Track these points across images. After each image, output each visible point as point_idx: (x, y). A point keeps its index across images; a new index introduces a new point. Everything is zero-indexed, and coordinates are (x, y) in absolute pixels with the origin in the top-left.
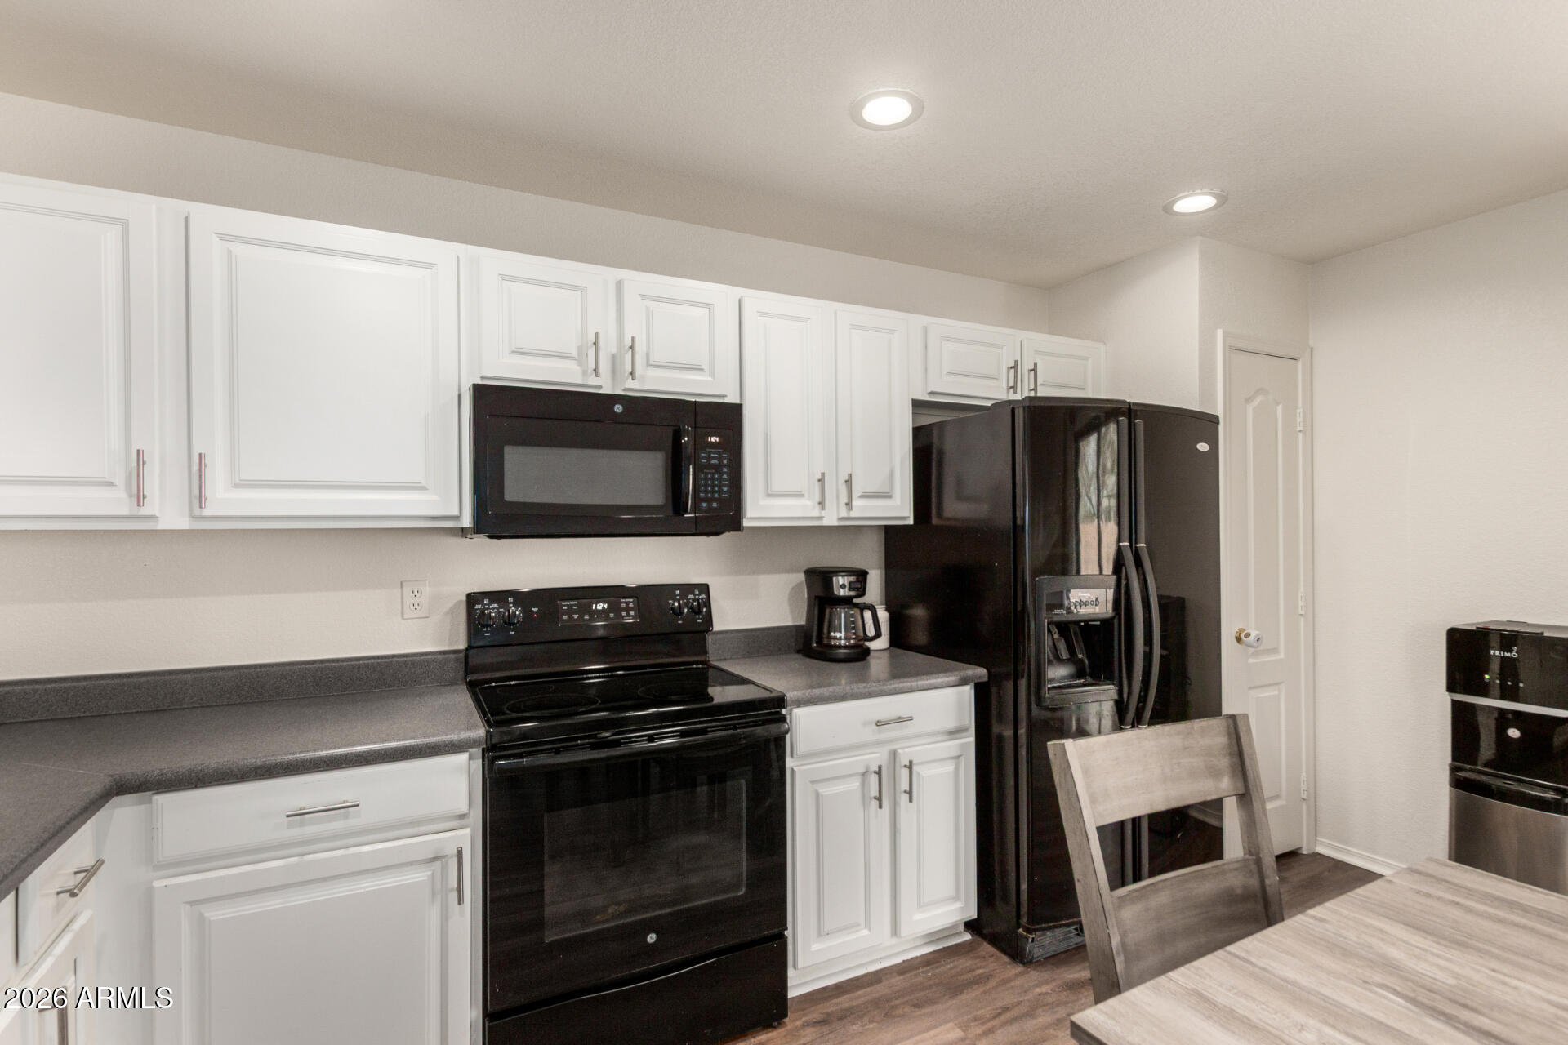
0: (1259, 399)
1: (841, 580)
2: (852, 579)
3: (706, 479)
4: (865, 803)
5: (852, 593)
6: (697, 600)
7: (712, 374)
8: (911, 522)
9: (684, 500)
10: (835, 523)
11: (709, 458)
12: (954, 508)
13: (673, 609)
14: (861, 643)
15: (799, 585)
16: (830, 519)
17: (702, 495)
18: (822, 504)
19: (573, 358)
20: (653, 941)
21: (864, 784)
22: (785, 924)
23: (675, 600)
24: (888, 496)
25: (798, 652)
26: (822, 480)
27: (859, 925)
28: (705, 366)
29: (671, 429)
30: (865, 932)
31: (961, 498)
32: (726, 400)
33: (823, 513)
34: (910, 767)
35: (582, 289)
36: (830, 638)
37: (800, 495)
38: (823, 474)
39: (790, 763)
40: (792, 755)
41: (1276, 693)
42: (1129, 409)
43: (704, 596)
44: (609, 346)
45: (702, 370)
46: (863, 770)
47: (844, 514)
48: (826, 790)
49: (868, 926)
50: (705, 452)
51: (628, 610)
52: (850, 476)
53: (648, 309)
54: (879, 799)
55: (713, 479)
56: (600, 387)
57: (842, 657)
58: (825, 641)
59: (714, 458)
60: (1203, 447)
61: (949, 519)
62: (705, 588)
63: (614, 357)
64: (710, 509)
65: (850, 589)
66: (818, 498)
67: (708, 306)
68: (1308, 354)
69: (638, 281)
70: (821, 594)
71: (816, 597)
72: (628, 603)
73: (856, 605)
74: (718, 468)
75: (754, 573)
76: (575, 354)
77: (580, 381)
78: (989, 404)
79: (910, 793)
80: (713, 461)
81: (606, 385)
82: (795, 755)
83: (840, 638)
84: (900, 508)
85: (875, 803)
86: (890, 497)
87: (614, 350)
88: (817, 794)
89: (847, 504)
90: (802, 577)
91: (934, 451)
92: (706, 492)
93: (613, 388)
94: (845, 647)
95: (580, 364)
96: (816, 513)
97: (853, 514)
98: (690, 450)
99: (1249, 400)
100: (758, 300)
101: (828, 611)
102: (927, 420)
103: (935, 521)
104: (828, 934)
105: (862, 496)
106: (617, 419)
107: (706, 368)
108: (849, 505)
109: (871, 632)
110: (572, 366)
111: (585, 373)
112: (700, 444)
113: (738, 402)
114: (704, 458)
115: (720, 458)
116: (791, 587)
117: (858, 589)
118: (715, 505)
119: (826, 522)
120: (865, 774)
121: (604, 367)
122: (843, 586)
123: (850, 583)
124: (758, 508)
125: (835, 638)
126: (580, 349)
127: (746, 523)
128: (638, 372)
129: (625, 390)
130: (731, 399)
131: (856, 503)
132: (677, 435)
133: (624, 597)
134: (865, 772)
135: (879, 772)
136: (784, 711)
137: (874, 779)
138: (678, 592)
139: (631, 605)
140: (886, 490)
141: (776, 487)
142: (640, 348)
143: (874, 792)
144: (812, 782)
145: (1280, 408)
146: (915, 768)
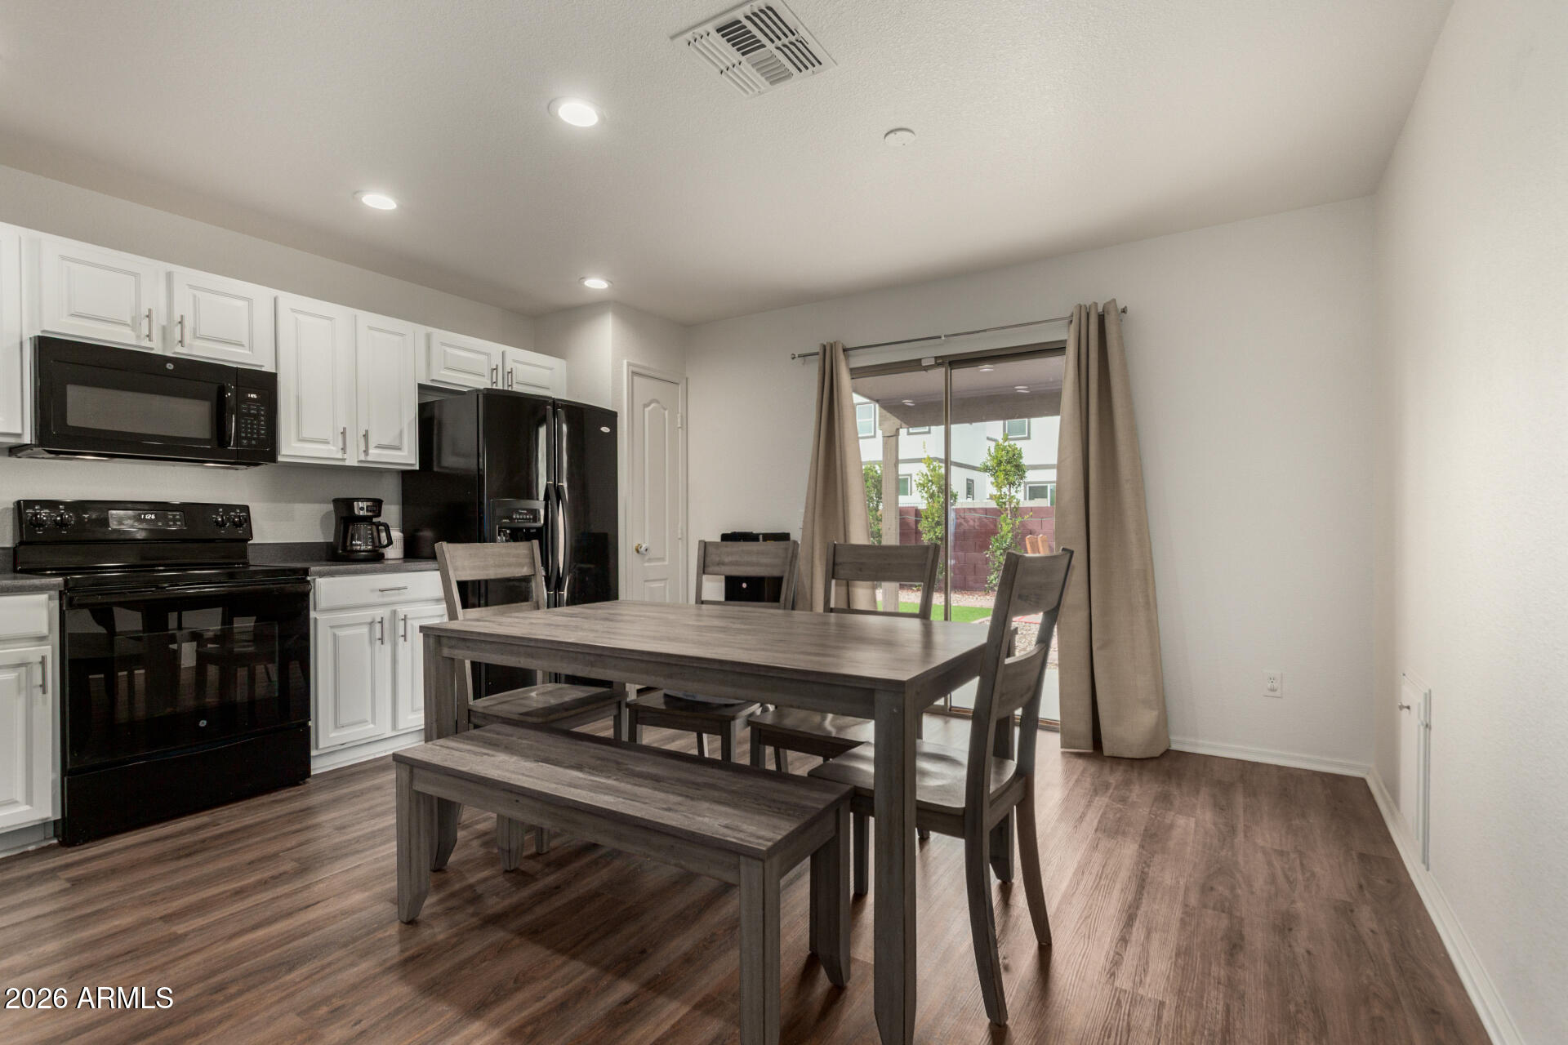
0: (653, 405)
1: (361, 504)
2: (369, 504)
3: (246, 424)
4: (371, 642)
5: (370, 514)
6: (239, 518)
7: (251, 348)
8: (417, 467)
9: (227, 439)
10: (356, 464)
11: (249, 409)
12: (450, 460)
13: (217, 522)
14: (377, 549)
15: (328, 513)
16: (352, 461)
17: (243, 435)
18: (344, 449)
19: (128, 325)
20: (203, 725)
21: (371, 631)
22: (309, 716)
23: (218, 515)
24: (398, 448)
25: (328, 560)
26: (344, 433)
27: (367, 721)
28: (245, 342)
29: (215, 387)
30: (372, 726)
31: (457, 454)
32: (263, 369)
33: (345, 456)
34: (405, 619)
35: (135, 275)
36: (352, 545)
37: (326, 442)
38: (344, 429)
39: (312, 614)
40: (315, 609)
41: (662, 585)
42: (554, 402)
43: (244, 514)
44: (160, 320)
45: (243, 345)
46: (370, 620)
47: (362, 458)
48: (341, 633)
49: (374, 722)
50: (245, 404)
51: (175, 520)
52: (367, 431)
53: (195, 296)
54: (382, 639)
55: (252, 424)
56: (152, 349)
57: (362, 557)
58: (349, 548)
59: (254, 409)
60: (605, 429)
61: (447, 468)
62: (246, 509)
63: (164, 328)
64: (249, 445)
65: (367, 511)
66: (341, 446)
67: (249, 300)
68: (684, 381)
69: (185, 275)
70: (344, 515)
71: (342, 518)
72: (174, 516)
73: (374, 523)
74: (256, 417)
75: (289, 502)
76: (129, 322)
77: (134, 343)
78: (465, 390)
79: (405, 636)
80: (252, 412)
81: (157, 347)
82: (317, 609)
83: (360, 545)
84: (408, 456)
85: (379, 642)
86: (400, 449)
87: (164, 323)
88: (335, 635)
89: (365, 451)
90: (331, 507)
91: (435, 422)
92: (246, 433)
93: (164, 350)
94: (364, 551)
95: (133, 329)
96: (340, 456)
97: (370, 458)
98: (233, 402)
99: (646, 406)
100: (289, 301)
101: (351, 527)
102: (429, 399)
103: (436, 469)
104: (343, 727)
105: (376, 447)
106: (169, 374)
107: (247, 345)
108: (366, 452)
109: (385, 541)
110: (127, 331)
111: (138, 337)
112: (241, 398)
113: (274, 371)
114: (245, 408)
115: (258, 410)
116: (322, 514)
117: (374, 511)
118: (254, 442)
119: (347, 463)
120: (371, 623)
121: (156, 334)
122: (362, 509)
123: (367, 507)
124: (291, 448)
125: (357, 545)
126: (133, 319)
127: (280, 459)
128: (187, 340)
129: (174, 353)
130: (268, 368)
131: (371, 451)
132: (222, 391)
133: (170, 511)
134: (372, 622)
135: (381, 622)
136: (309, 578)
137: (378, 627)
138: (221, 510)
139: (178, 517)
140: (396, 443)
141: (306, 434)
142: (188, 324)
143: (378, 635)
144: (332, 627)
145: (667, 412)
146: (409, 622)
